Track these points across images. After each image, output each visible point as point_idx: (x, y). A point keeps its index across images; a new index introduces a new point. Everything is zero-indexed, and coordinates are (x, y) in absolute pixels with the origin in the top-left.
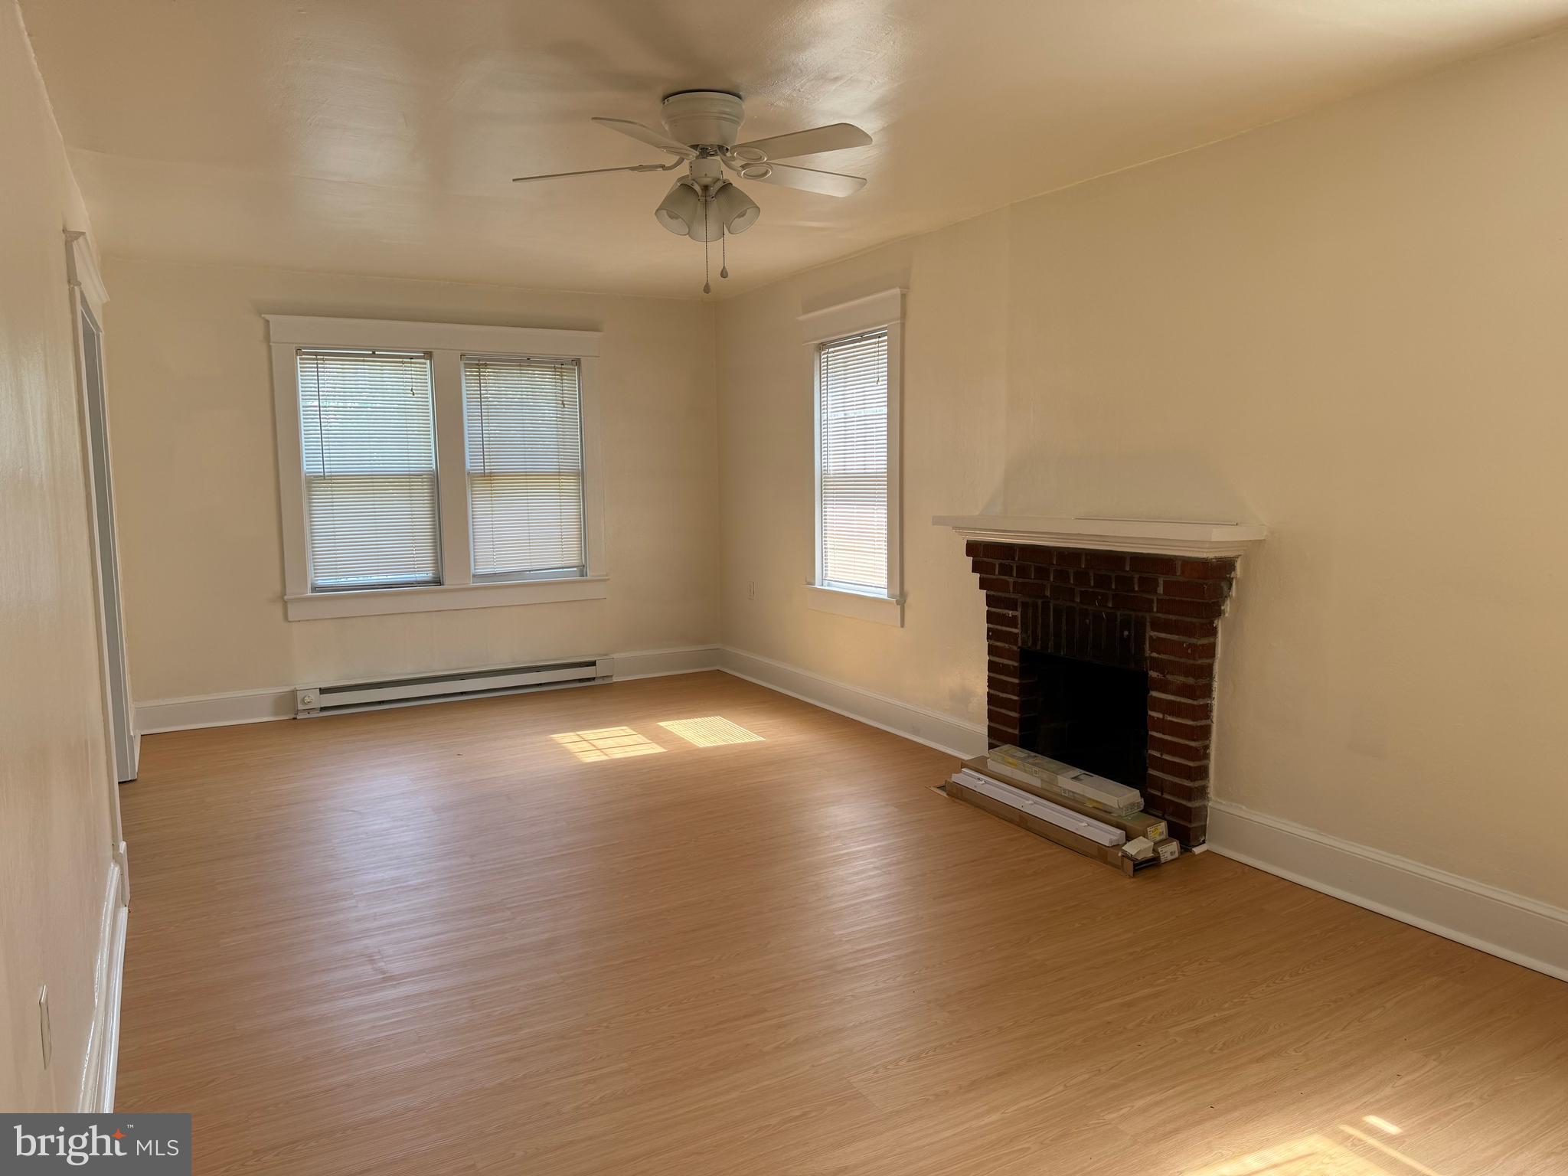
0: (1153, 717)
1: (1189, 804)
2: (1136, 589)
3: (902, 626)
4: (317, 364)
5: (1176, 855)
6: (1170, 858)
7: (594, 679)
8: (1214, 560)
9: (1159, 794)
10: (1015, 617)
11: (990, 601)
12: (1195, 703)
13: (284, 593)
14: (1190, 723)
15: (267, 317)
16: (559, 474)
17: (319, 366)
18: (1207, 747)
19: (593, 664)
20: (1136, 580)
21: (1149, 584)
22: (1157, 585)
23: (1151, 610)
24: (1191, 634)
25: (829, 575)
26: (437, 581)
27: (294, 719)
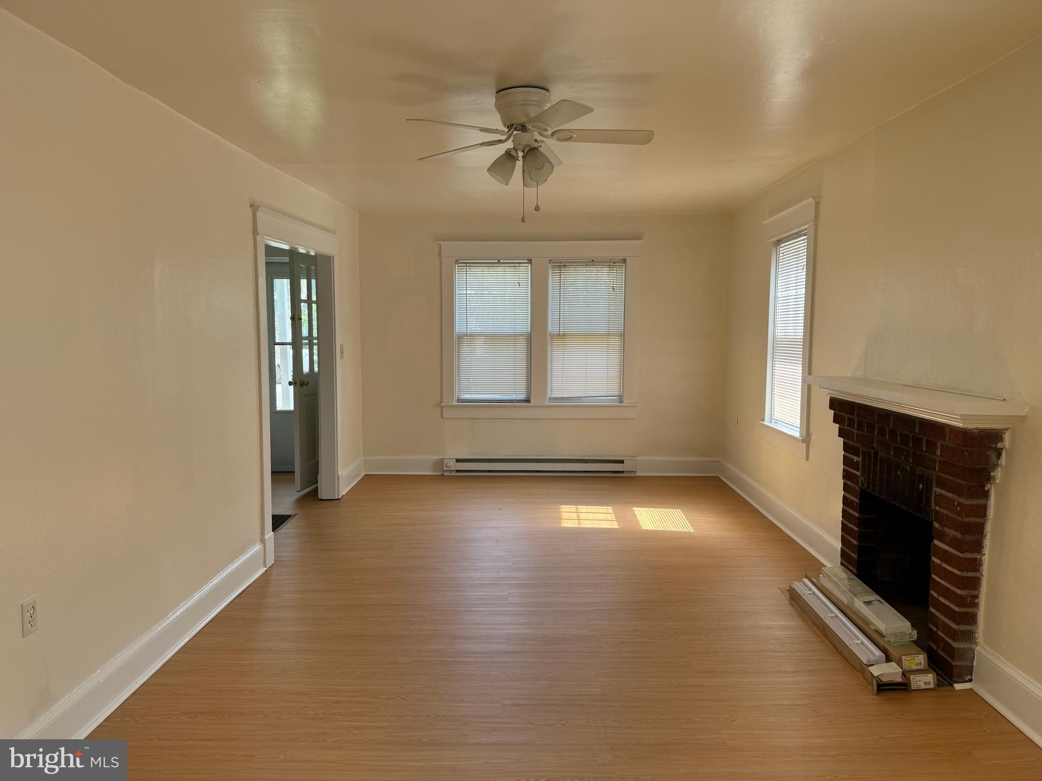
0: (934, 562)
1: (954, 645)
2: (924, 449)
3: (807, 459)
4: (466, 269)
5: (932, 686)
6: (923, 686)
7: (623, 472)
8: (975, 431)
9: (935, 630)
10: (858, 462)
11: (846, 447)
12: (961, 555)
13: (442, 402)
14: (957, 572)
15: (440, 243)
16: (608, 335)
17: (468, 270)
18: (977, 597)
19: (622, 462)
20: (924, 442)
21: (931, 445)
22: (936, 449)
23: (934, 469)
24: (960, 494)
25: (775, 415)
26: (528, 401)
27: (443, 475)
